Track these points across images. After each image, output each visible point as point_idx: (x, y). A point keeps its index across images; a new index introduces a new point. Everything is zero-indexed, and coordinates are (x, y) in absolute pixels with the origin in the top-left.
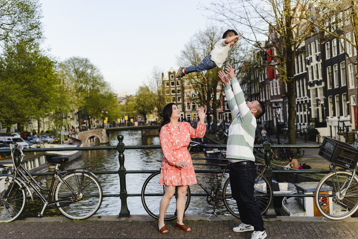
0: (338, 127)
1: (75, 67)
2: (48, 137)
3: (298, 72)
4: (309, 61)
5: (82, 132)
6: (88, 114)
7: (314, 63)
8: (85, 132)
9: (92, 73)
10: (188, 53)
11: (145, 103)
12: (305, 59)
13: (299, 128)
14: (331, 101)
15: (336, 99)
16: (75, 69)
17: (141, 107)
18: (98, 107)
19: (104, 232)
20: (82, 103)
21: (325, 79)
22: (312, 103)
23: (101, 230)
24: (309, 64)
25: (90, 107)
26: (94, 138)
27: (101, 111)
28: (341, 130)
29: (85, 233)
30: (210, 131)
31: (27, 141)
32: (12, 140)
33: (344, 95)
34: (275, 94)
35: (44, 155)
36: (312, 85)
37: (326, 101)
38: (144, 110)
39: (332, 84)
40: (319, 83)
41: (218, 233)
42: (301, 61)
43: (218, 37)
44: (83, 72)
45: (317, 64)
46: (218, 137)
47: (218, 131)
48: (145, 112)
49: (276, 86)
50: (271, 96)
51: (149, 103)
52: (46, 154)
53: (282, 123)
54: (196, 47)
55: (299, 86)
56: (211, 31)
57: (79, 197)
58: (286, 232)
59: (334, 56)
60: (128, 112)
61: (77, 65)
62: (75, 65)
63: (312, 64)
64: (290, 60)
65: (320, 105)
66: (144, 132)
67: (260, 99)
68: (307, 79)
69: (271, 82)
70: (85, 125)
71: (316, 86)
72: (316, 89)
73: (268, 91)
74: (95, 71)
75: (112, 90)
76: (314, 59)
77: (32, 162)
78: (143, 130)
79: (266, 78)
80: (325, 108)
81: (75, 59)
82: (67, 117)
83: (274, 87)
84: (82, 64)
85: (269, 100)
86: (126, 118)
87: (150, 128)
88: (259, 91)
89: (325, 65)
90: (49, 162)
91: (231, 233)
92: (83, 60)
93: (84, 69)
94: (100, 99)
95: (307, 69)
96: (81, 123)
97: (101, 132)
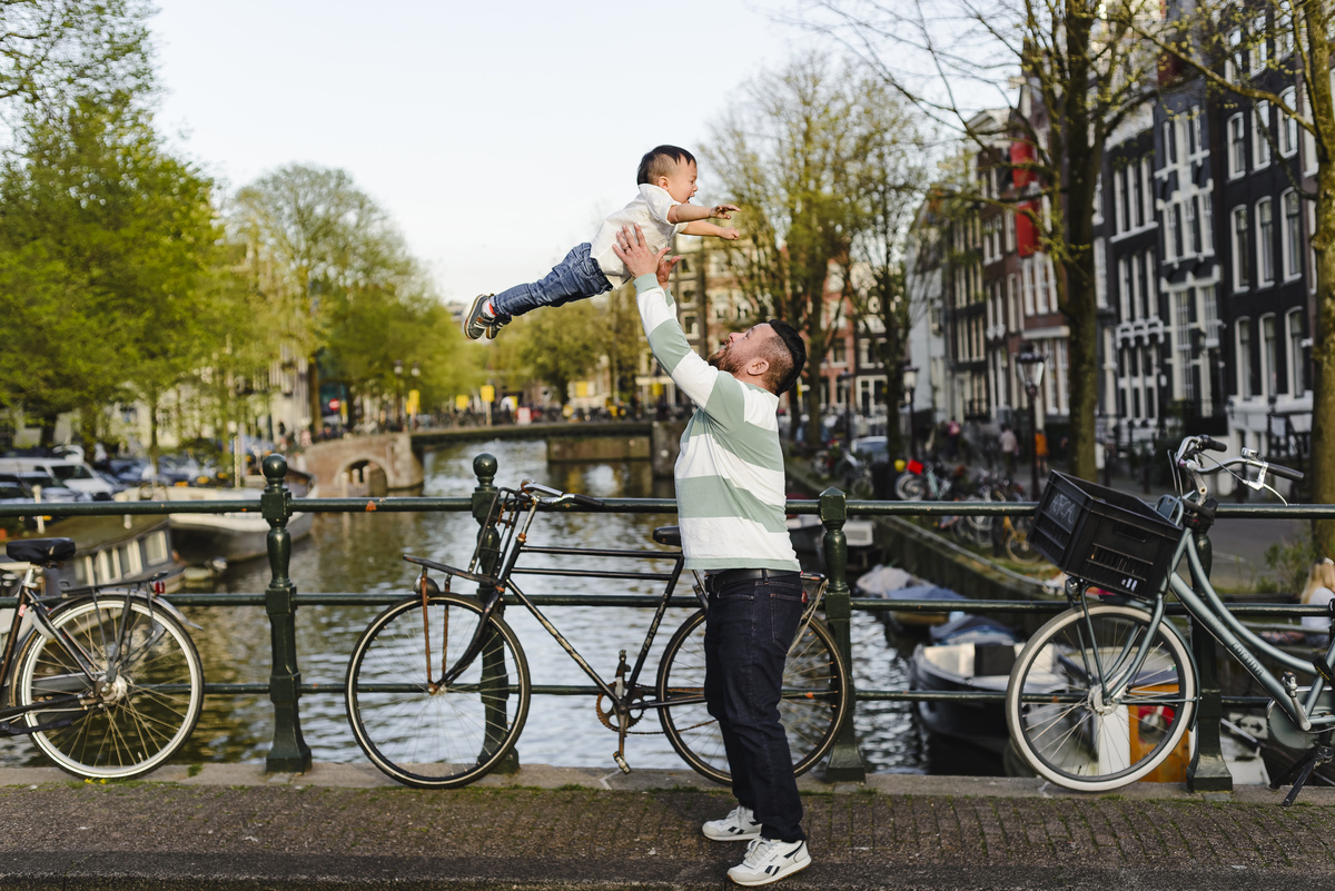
0: (1269, 434)
1: (296, 201)
2: (192, 462)
3: (1127, 228)
4: (1165, 185)
5: (322, 447)
6: (346, 378)
7: (1185, 192)
8: (332, 444)
9: (363, 223)
10: (715, 152)
11: (560, 339)
12: (1152, 179)
13: (1125, 439)
14: (1246, 337)
15: (1264, 331)
16: (299, 211)
17: (545, 353)
18: (382, 351)
19: (180, 827)
20: (321, 336)
21: (1223, 255)
22: (1175, 346)
23: (173, 820)
24: (1166, 197)
25: (351, 351)
26: (366, 470)
27: (393, 366)
28: (1278, 447)
29: (104, 833)
30: (798, 445)
31: (109, 477)
32: (50, 473)
33: (1292, 315)
34: (1042, 309)
35: (165, 527)
36: (1175, 275)
37: (1226, 336)
38: (556, 363)
39: (1250, 273)
40: (1200, 268)
41: (613, 839)
42: (1139, 186)
43: (832, 94)
44: (327, 222)
45: (1195, 199)
46: (824, 471)
47: (824, 446)
48: (561, 374)
49: (1046, 278)
50: (1027, 318)
51: (576, 339)
52: (173, 525)
53: (1063, 417)
54: (749, 129)
55: (1130, 281)
56: (803, 67)
57: (110, 692)
58: (874, 836)
59: (1257, 166)
60: (502, 373)
61: (306, 195)
62: (297, 195)
63: (1177, 197)
64: (1080, 181)
65: (1206, 352)
66: (556, 448)
67: (986, 327)
68: (1160, 254)
69: (1026, 263)
70: (333, 420)
71: (1190, 280)
72: (1192, 291)
73: (1015, 296)
74: (374, 216)
75: (437, 290)
76: (1185, 177)
77: (115, 555)
78: (553, 439)
79: (1010, 246)
80: (1221, 364)
81: (299, 171)
82: (271, 391)
83: (1039, 284)
84: (324, 190)
85: (1018, 333)
86: (488, 393)
87: (578, 433)
88: (985, 297)
89: (1225, 199)
90: (182, 555)
91: (662, 839)
92: (328, 173)
93: (332, 211)
94: (393, 324)
95: (1158, 216)
96: (319, 410)
97: (390, 444)
